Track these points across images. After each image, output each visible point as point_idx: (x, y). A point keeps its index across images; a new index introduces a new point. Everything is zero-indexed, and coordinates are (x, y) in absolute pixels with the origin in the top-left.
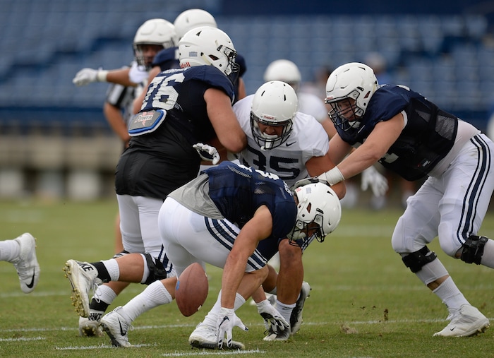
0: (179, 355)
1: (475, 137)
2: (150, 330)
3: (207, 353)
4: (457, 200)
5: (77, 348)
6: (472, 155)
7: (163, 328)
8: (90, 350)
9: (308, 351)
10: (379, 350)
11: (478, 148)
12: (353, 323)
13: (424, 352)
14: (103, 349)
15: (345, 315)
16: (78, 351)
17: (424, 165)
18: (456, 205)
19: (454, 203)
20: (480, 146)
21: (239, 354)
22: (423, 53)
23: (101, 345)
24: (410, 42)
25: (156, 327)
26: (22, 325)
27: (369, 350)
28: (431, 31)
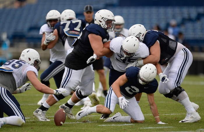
0: (104, 126)
1: (184, 49)
2: (94, 117)
3: (114, 125)
4: (176, 71)
5: (68, 123)
6: (182, 55)
7: (98, 116)
8: (73, 124)
9: (150, 124)
10: (175, 124)
11: (185, 53)
12: (166, 114)
13: (191, 125)
14: (77, 124)
15: (163, 112)
16: (68, 124)
17: (166, 60)
18: (175, 73)
19: (175, 72)
20: (185, 52)
21: (125, 125)
22: (190, 20)
23: (77, 122)
24: (186, 16)
25: (96, 116)
26: (49, 115)
27: (171, 124)
28: (193, 12)
